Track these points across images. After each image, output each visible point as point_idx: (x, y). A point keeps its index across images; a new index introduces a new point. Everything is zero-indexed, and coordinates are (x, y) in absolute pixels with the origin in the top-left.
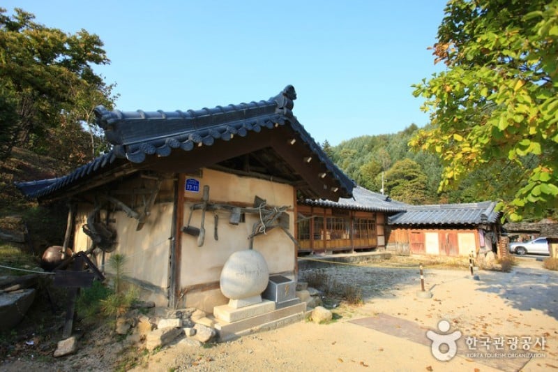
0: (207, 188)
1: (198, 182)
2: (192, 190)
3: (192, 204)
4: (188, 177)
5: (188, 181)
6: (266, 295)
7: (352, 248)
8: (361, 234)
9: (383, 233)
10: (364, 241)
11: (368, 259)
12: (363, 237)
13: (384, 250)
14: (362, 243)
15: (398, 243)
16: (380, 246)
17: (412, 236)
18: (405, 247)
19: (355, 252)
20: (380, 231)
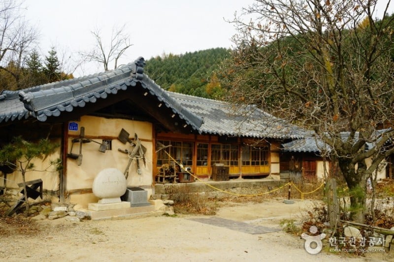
0: (83, 129)
1: (77, 125)
2: (74, 130)
3: (73, 139)
4: (71, 122)
5: (70, 124)
6: (124, 198)
7: (239, 175)
8: (251, 161)
9: (278, 161)
10: (254, 167)
11: (254, 186)
12: (253, 164)
13: (278, 178)
14: (252, 170)
15: (292, 171)
16: (272, 174)
17: (305, 165)
18: (298, 175)
19: (243, 179)
20: (274, 158)
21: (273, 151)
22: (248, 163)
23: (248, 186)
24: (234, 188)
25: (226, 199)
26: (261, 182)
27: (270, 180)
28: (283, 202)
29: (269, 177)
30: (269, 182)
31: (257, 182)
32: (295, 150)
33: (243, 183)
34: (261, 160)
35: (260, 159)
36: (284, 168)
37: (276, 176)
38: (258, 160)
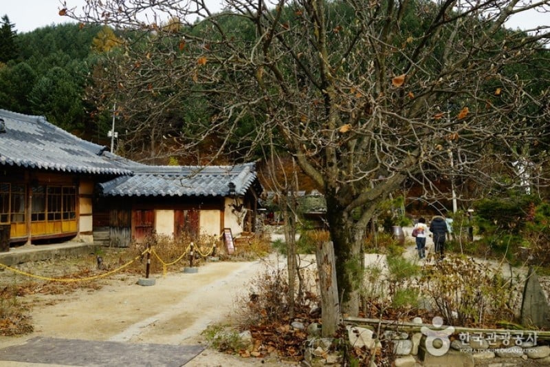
7: (27, 238)
8: (46, 213)
9: (91, 212)
10: (53, 223)
11: (57, 256)
12: (51, 217)
13: (89, 240)
14: (48, 229)
15: (113, 227)
16: (82, 233)
17: (136, 216)
18: (124, 233)
19: (33, 245)
20: (84, 208)
21: (83, 196)
22: (42, 217)
23: (47, 257)
24: (20, 263)
25: (27, 290)
26: (67, 250)
27: (80, 244)
28: (137, 283)
29: (76, 239)
30: (80, 247)
31: (60, 250)
32: (122, 192)
33: (38, 254)
34: (64, 210)
35: (62, 209)
36: (100, 223)
37: (87, 236)
38: (60, 210)
